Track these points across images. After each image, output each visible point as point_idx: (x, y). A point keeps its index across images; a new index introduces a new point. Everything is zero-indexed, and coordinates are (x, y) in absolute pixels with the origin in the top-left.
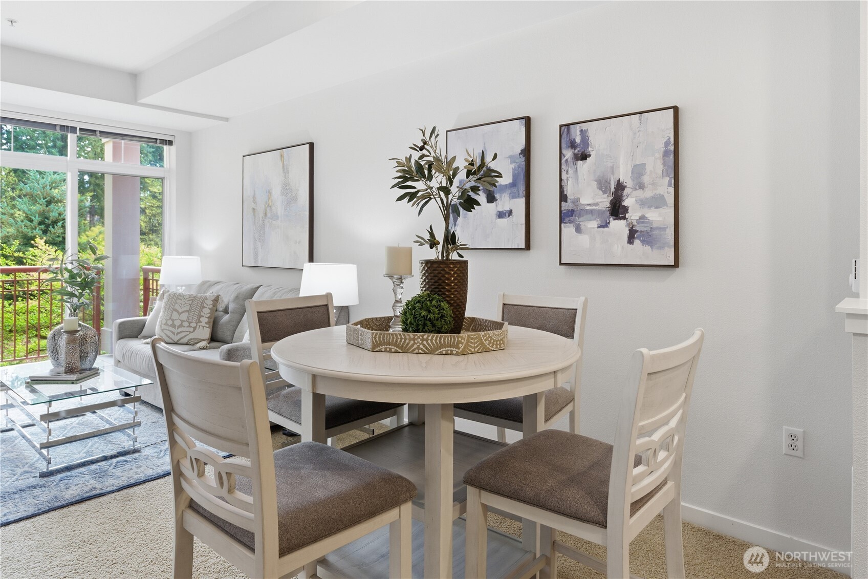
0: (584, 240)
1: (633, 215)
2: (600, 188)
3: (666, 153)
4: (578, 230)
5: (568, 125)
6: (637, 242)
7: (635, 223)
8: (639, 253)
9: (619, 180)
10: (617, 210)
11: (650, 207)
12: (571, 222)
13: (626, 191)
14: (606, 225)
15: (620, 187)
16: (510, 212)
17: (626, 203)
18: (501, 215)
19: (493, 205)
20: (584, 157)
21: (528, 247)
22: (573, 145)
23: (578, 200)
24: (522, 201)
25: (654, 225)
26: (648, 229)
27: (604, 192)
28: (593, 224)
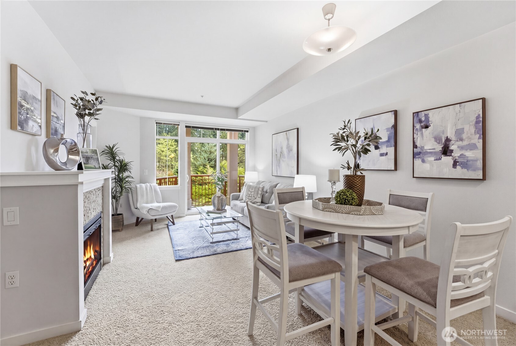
0: (427, 166)
1: (456, 154)
2: (436, 141)
3: (477, 122)
4: (423, 161)
5: (418, 112)
6: (458, 167)
7: (457, 158)
8: (459, 172)
9: (447, 137)
10: (446, 151)
11: (467, 150)
13: (452, 142)
14: (440, 159)
15: (448, 140)
16: (387, 154)
17: (452, 148)
18: (382, 155)
19: (379, 150)
21: (396, 169)
22: (420, 121)
23: (423, 147)
24: (393, 148)
25: (469, 159)
26: (466, 161)
27: (439, 143)
28: (432, 159)
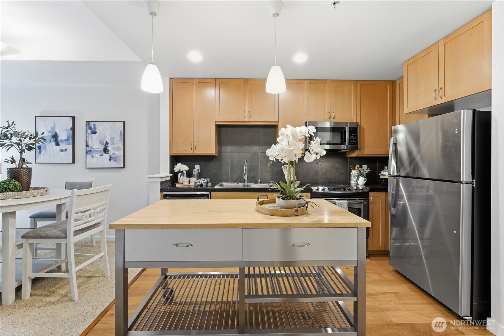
0: (94, 160)
1: (111, 152)
2: (100, 143)
3: (121, 135)
4: (92, 157)
5: (89, 122)
6: (112, 161)
7: (111, 155)
8: (113, 164)
9: (106, 141)
10: (106, 150)
11: (116, 150)
12: (90, 154)
13: (109, 145)
14: (102, 155)
15: (107, 143)
16: (66, 150)
17: (109, 148)
18: (62, 151)
19: (59, 147)
20: (95, 133)
21: (74, 162)
22: (91, 128)
23: (92, 147)
24: (71, 146)
25: (117, 156)
26: (116, 157)
27: (102, 145)
28: (98, 155)
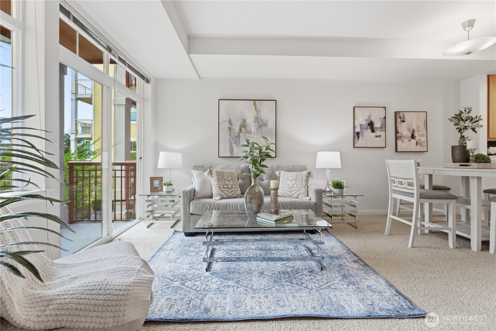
0: (404, 145)
1: (417, 138)
2: (408, 130)
3: (424, 123)
4: (402, 142)
5: (398, 112)
6: (418, 145)
7: (417, 140)
8: (419, 148)
9: (413, 129)
10: (413, 137)
11: (421, 136)
12: (400, 140)
13: (415, 132)
14: (410, 141)
15: (414, 131)
16: (380, 136)
17: (416, 135)
18: (377, 137)
19: (374, 133)
20: (404, 121)
22: (400, 118)
23: (402, 133)
24: (384, 133)
26: (421, 142)
27: (410, 132)
28: (407, 140)
